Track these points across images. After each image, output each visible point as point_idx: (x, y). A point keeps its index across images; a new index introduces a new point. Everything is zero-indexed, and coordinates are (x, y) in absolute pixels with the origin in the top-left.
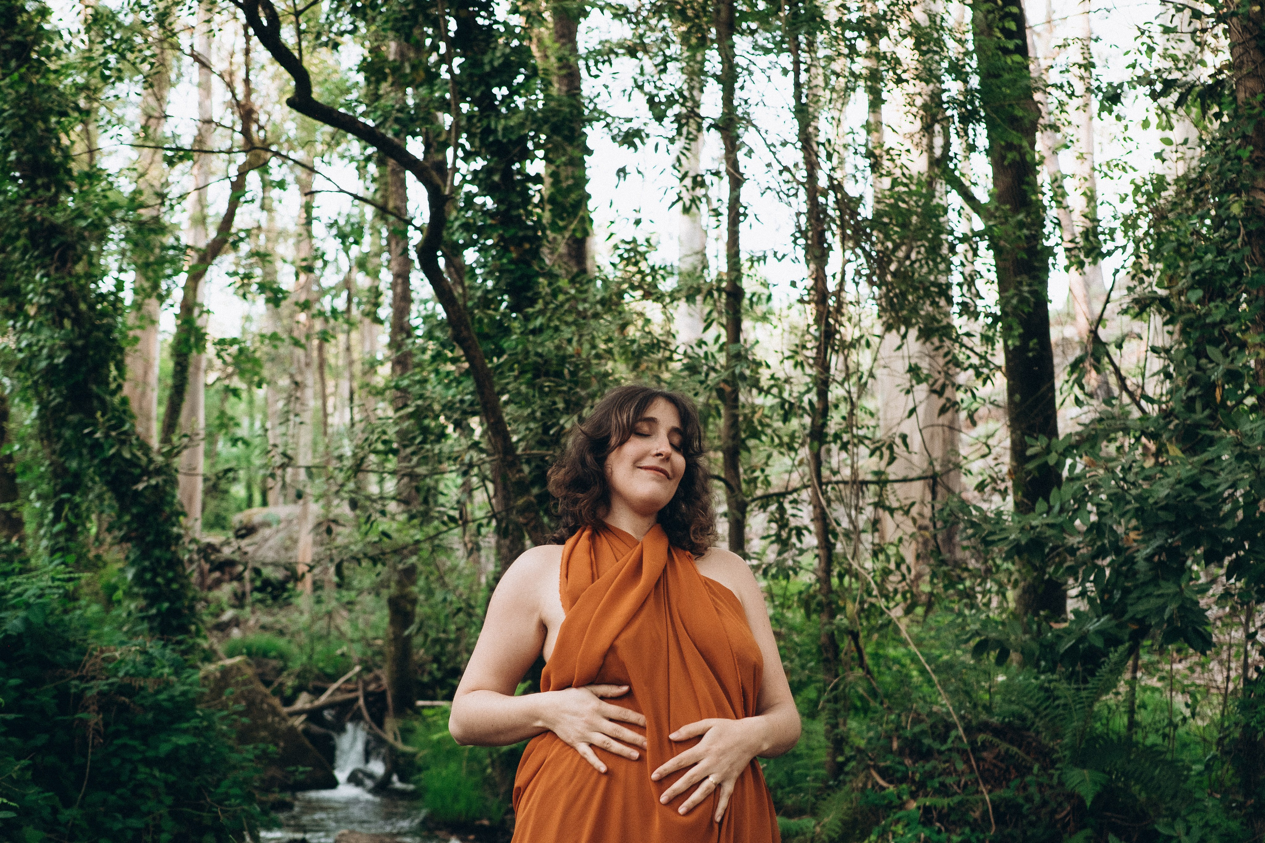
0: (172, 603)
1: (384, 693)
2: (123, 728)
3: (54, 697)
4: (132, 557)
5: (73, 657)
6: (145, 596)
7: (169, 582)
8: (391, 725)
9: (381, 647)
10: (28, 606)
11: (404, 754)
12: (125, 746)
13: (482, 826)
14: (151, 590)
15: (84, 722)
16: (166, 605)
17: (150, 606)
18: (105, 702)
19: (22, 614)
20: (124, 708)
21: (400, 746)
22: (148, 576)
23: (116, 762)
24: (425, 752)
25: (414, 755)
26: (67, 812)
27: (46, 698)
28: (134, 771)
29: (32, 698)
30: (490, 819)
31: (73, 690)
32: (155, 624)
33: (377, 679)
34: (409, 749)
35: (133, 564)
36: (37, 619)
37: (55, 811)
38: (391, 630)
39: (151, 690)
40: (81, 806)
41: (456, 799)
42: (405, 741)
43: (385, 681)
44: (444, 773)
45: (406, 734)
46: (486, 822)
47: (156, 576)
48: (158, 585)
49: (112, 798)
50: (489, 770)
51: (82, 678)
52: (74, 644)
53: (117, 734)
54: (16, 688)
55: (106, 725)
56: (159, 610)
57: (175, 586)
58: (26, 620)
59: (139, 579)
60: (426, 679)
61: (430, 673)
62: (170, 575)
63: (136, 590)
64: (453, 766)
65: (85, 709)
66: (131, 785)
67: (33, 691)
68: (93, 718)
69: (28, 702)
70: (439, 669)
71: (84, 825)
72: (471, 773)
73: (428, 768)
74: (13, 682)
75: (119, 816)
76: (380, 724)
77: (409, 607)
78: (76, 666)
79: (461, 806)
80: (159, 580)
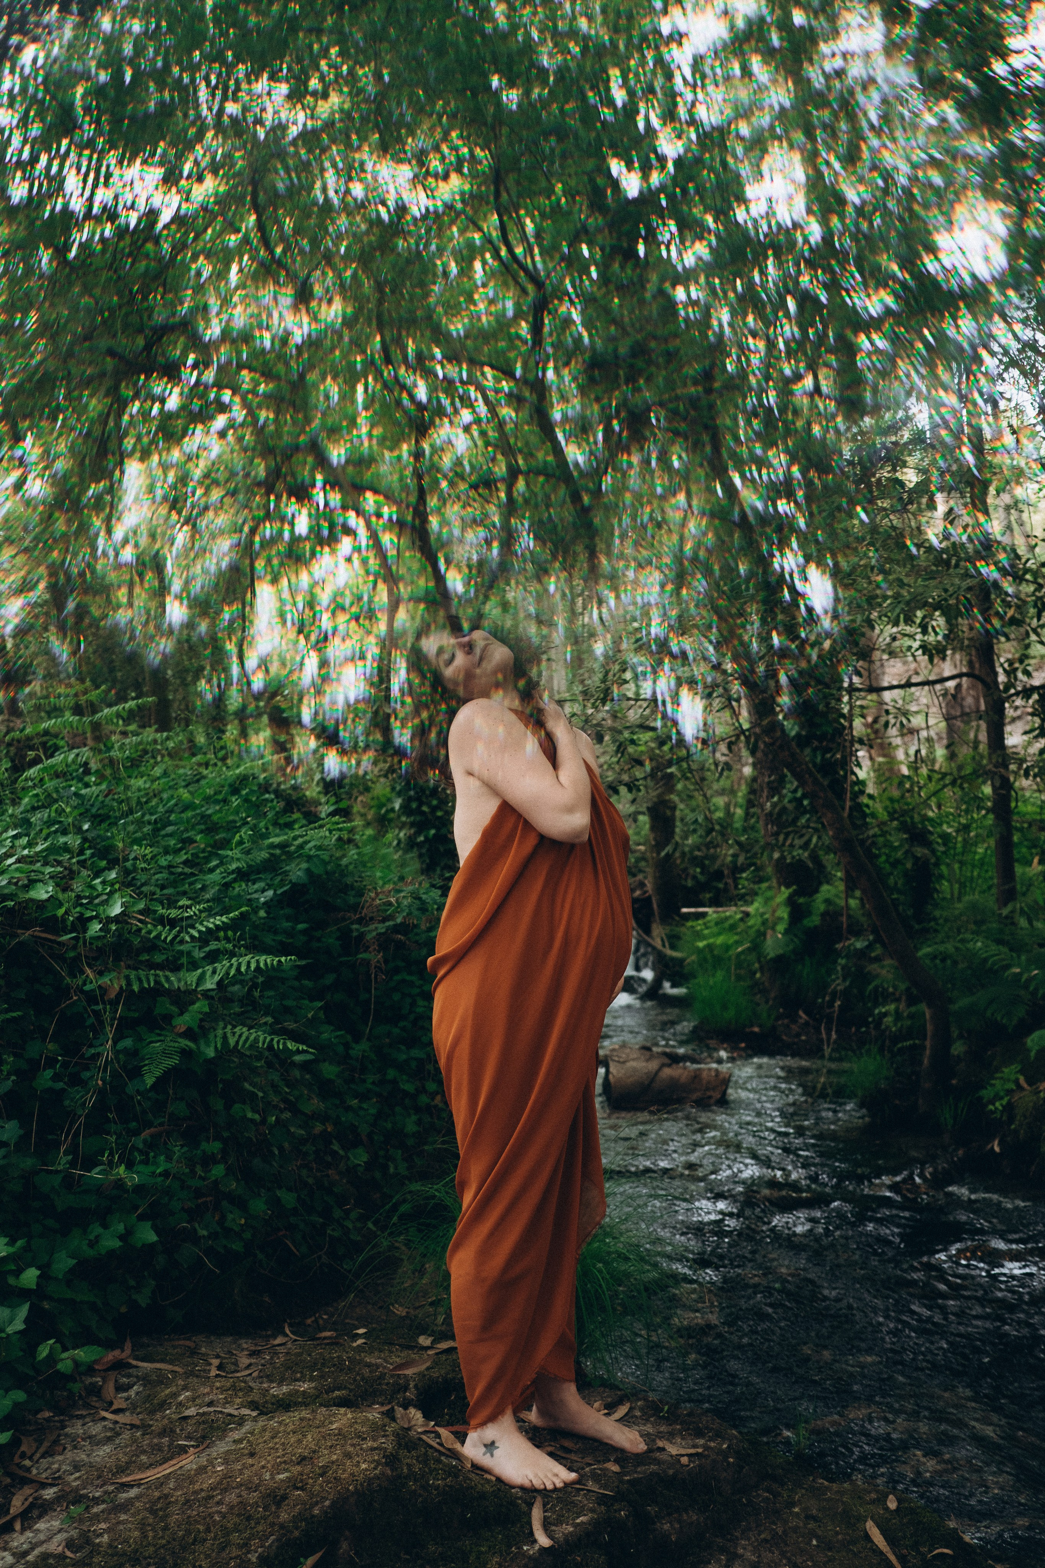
0: (438, 829)
1: (649, 899)
2: (401, 964)
3: (337, 939)
4: (398, 788)
5: (352, 900)
6: (412, 825)
7: (434, 809)
8: (658, 932)
9: (643, 853)
10: (309, 858)
11: (673, 959)
12: (403, 981)
13: (753, 1033)
14: (418, 818)
15: (367, 963)
16: (433, 832)
17: (418, 833)
18: (384, 941)
19: (304, 865)
20: (400, 945)
21: (669, 952)
22: (414, 805)
23: (396, 997)
24: (694, 957)
25: (681, 961)
26: (357, 1047)
27: (330, 939)
28: (413, 1004)
29: (319, 940)
30: (760, 1026)
31: (355, 934)
32: (424, 851)
33: (642, 885)
34: (675, 954)
35: (399, 794)
36: (318, 870)
37: (347, 1046)
38: (652, 836)
39: (423, 927)
40: (369, 1039)
41: (725, 1007)
42: (673, 947)
43: (649, 886)
44: (711, 982)
45: (674, 940)
46: (756, 1029)
47: (421, 804)
48: (424, 813)
49: (396, 1031)
50: (758, 975)
51: (360, 921)
52: (352, 887)
53: (397, 971)
54: (304, 932)
55: (386, 961)
56: (426, 837)
57: (439, 814)
58: (308, 871)
59: (406, 809)
60: (690, 883)
61: (694, 877)
62: (435, 802)
63: (404, 819)
64: (720, 975)
65: (366, 949)
66: (412, 1017)
67: (318, 934)
68: (374, 957)
69: (315, 945)
70: (702, 873)
71: (373, 1056)
72: (739, 978)
73: (695, 977)
74: (301, 926)
75: (403, 1048)
76: (648, 931)
77: (668, 813)
78: (355, 908)
79: (730, 1014)
80: (425, 808)
